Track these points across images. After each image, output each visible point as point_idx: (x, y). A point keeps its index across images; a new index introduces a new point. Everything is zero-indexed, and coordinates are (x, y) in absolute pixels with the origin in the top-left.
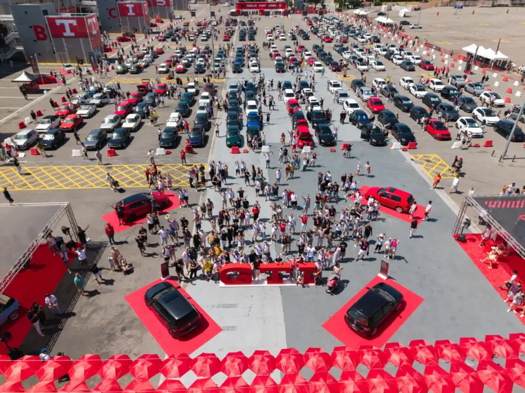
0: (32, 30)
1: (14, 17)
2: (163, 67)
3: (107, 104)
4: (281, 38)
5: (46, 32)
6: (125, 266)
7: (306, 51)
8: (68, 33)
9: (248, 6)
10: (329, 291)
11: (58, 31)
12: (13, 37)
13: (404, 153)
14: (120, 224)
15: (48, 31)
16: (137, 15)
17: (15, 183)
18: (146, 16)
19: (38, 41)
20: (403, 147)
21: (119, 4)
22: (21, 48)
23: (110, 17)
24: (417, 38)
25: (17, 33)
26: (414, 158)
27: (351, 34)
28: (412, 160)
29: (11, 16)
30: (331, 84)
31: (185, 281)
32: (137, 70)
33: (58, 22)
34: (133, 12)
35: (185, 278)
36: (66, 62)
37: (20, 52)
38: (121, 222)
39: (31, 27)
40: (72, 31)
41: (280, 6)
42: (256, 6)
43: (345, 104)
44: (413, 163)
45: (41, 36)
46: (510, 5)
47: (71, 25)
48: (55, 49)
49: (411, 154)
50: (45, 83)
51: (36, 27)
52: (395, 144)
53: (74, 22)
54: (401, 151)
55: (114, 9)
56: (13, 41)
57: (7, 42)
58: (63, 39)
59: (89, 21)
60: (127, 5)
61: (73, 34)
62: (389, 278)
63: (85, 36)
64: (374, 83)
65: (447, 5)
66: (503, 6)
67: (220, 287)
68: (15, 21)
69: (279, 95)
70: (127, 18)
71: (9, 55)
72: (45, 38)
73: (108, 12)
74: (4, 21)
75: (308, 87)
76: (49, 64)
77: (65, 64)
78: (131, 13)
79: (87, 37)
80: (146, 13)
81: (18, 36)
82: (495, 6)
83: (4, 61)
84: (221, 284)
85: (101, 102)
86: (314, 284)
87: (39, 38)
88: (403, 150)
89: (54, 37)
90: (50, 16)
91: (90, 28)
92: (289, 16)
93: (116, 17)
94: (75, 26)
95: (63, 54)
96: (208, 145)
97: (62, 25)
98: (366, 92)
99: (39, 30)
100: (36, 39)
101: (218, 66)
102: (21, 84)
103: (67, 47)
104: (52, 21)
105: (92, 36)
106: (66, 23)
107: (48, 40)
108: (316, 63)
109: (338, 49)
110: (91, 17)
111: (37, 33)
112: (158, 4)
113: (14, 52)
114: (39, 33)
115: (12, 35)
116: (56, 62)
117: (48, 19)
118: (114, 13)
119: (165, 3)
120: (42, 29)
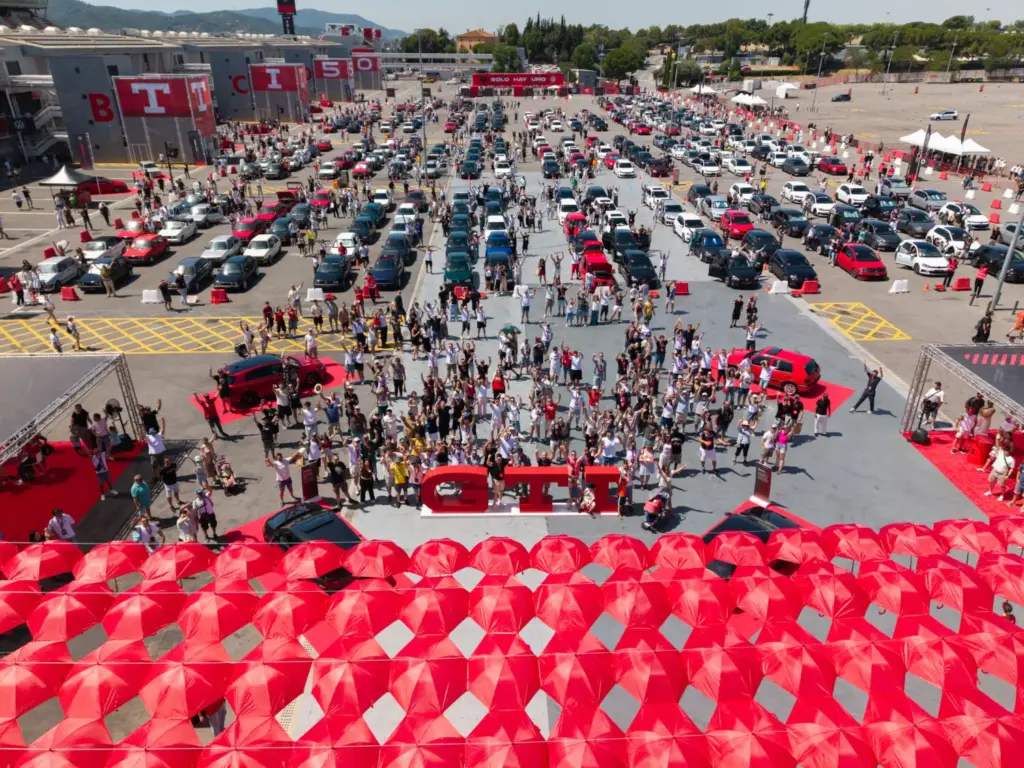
0: (88, 102)
1: (55, 79)
2: (329, 167)
4: (553, 127)
5: (111, 106)
6: (228, 478)
7: (602, 144)
8: (154, 107)
9: (493, 80)
10: (647, 525)
11: (135, 104)
12: (50, 115)
13: (795, 301)
14: (226, 411)
15: (117, 104)
16: (284, 88)
17: (23, 345)
18: (302, 90)
19: (97, 124)
20: (791, 290)
21: (253, 68)
22: (64, 136)
23: (236, 93)
24: (811, 126)
25: (58, 108)
26: (814, 308)
27: (687, 122)
28: (812, 311)
29: (50, 77)
30: (649, 192)
31: (350, 507)
32: (280, 173)
33: (136, 88)
34: (279, 82)
35: (351, 501)
36: (145, 159)
37: (61, 144)
38: (228, 408)
39: (84, 97)
40: (160, 104)
41: (553, 79)
42: (507, 80)
43: (677, 223)
44: (813, 316)
45: (103, 113)
46: (985, 79)
47: (159, 93)
48: (126, 136)
49: (809, 302)
50: (104, 193)
51: (93, 98)
52: (776, 287)
53: (166, 88)
54: (789, 297)
55: (243, 77)
56: (49, 123)
57: (38, 125)
58: (143, 119)
59: (194, 86)
60: (268, 71)
61: (162, 110)
62: (773, 504)
63: (185, 112)
64: (732, 191)
65: (866, 81)
66: (972, 81)
67: (423, 517)
68: (56, 86)
69: (550, 210)
70: (267, 93)
71: (41, 149)
72: (109, 117)
73: (231, 81)
74: (35, 86)
75: (605, 195)
76: (114, 164)
77: (144, 163)
78: (274, 84)
79: (189, 115)
80: (303, 86)
81: (60, 114)
82: (956, 82)
83: (30, 160)
84: (426, 510)
85: (206, 220)
86: (617, 514)
87: (98, 118)
88: (794, 296)
89: (127, 113)
90: (121, 77)
91: (195, 98)
92: (570, 97)
93: (244, 92)
94: (167, 95)
95: (143, 148)
96: (408, 287)
97: (144, 93)
98: (718, 205)
99: (100, 102)
100: (92, 118)
101: (434, 166)
103: (151, 134)
104: (124, 87)
105: (198, 113)
106: (151, 89)
107: (115, 121)
108: (621, 161)
109: (661, 142)
110: (198, 80)
111: (95, 108)
112: (326, 75)
113: (49, 143)
114: (99, 106)
115: (49, 111)
116: (127, 161)
117: (118, 82)
118: (242, 84)
119: (338, 72)
120: (106, 100)
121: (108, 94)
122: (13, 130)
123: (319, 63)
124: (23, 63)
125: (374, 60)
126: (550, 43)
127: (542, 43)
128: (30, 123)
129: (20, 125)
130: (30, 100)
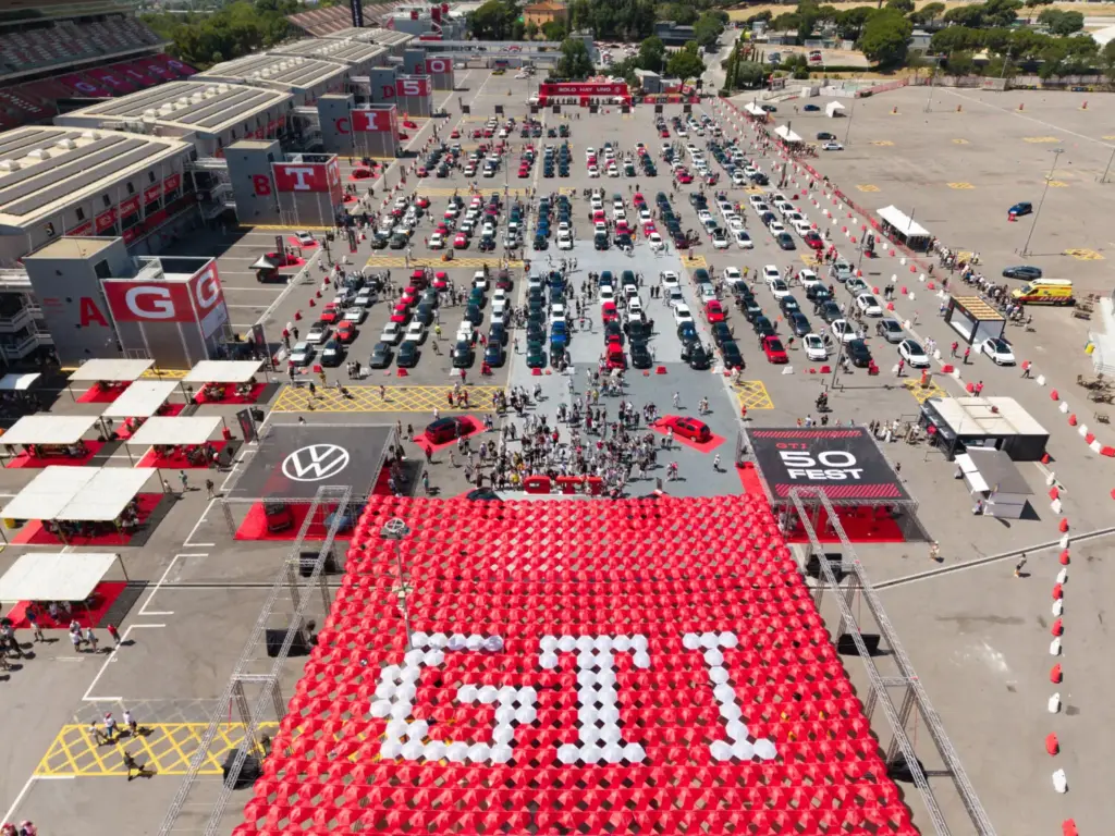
0: (251, 184)
1: (228, 164)
2: (436, 239)
3: (375, 302)
4: (610, 173)
5: (270, 184)
7: (644, 208)
8: (301, 185)
9: (561, 90)
11: (287, 183)
12: (223, 189)
13: (724, 379)
15: (274, 183)
16: (381, 129)
20: (726, 371)
21: (354, 113)
22: (232, 205)
25: (230, 184)
26: (733, 385)
28: (731, 387)
29: (224, 161)
30: (664, 277)
32: (399, 243)
33: (288, 171)
34: (375, 124)
37: (231, 210)
39: (250, 178)
40: (306, 182)
41: (617, 90)
42: (574, 90)
43: (674, 311)
44: (730, 391)
45: (263, 189)
46: (1039, 86)
47: (306, 175)
48: (279, 205)
50: (286, 266)
51: (256, 178)
52: (718, 367)
53: (311, 172)
54: (722, 376)
55: (345, 120)
56: (222, 196)
57: (213, 196)
59: (330, 167)
60: (366, 113)
61: (308, 187)
62: (663, 493)
63: (325, 190)
64: (723, 276)
65: (925, 84)
66: (1026, 88)
68: (229, 169)
70: (365, 133)
71: (214, 214)
72: (268, 192)
73: (335, 123)
75: (633, 282)
76: (270, 227)
78: (372, 126)
79: (327, 191)
81: (230, 189)
82: (1011, 89)
83: (206, 222)
85: (370, 302)
87: (259, 192)
88: (726, 375)
89: (281, 190)
90: (278, 163)
91: (331, 177)
93: (347, 132)
94: (312, 177)
95: (291, 213)
96: (506, 364)
97: (294, 176)
98: (708, 292)
99: (261, 181)
100: (255, 193)
103: (297, 204)
104: (280, 170)
105: (333, 188)
106: (300, 173)
107: (272, 194)
108: (654, 234)
110: (332, 162)
111: (257, 186)
112: (407, 93)
113: (222, 210)
114: (260, 185)
115: (223, 186)
116: (279, 224)
117: (276, 168)
118: (345, 126)
119: (418, 90)
120: (266, 180)
121: (268, 176)
123: (400, 83)
125: (447, 62)
126: (619, 21)
128: (207, 196)
129: (200, 197)
130: (206, 178)
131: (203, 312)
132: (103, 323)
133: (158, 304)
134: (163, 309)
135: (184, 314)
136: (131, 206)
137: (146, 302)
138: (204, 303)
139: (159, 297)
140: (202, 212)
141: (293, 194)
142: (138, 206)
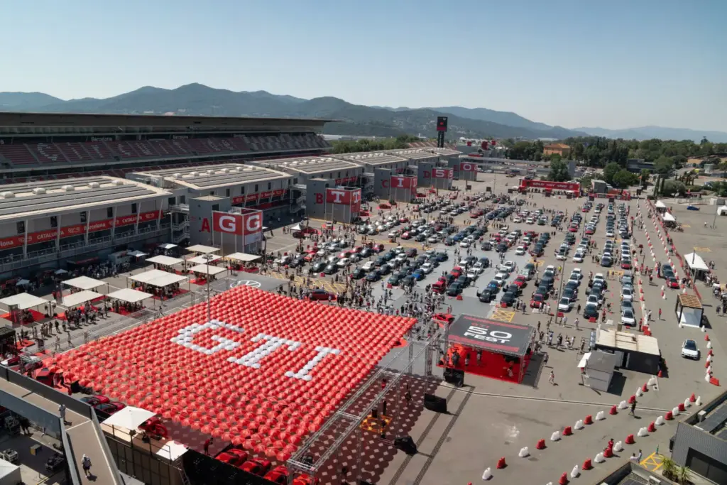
0: (315, 196)
1: (307, 187)
5: (323, 199)
8: (337, 200)
9: (534, 184)
11: (331, 198)
13: (494, 308)
15: (326, 198)
16: (404, 187)
19: (316, 204)
21: (392, 177)
22: (304, 207)
25: (305, 197)
29: (305, 186)
32: (374, 232)
33: (333, 193)
34: (402, 184)
36: (328, 220)
37: (303, 210)
39: (315, 194)
40: (340, 199)
41: (571, 187)
42: (543, 185)
45: (319, 200)
47: (340, 196)
48: (325, 210)
50: (309, 233)
51: (318, 195)
53: (343, 194)
55: (387, 181)
56: (301, 202)
57: (297, 202)
59: (354, 194)
60: (399, 179)
61: (340, 202)
63: (347, 204)
68: (307, 190)
71: (296, 210)
72: (321, 202)
73: (381, 182)
74: (301, 189)
76: (318, 220)
77: (328, 222)
78: (400, 185)
79: (349, 204)
81: (305, 199)
85: (334, 249)
87: (318, 202)
89: (328, 202)
90: (329, 188)
91: (354, 198)
93: (386, 187)
94: (343, 197)
95: (329, 216)
96: (377, 281)
97: (335, 195)
99: (320, 197)
100: (315, 202)
102: (294, 231)
103: (334, 210)
104: (329, 192)
105: (353, 204)
106: (338, 194)
107: (323, 204)
110: (357, 191)
111: (318, 198)
112: (437, 176)
113: (299, 209)
114: (319, 199)
115: (303, 198)
117: (328, 191)
118: (386, 184)
119: (443, 175)
120: (322, 196)
121: (323, 194)
122: (289, 203)
123: (434, 170)
124: (300, 179)
125: (473, 165)
127: (598, 156)
128: (295, 200)
129: (291, 202)
130: (298, 193)
131: (247, 233)
132: (209, 231)
133: (230, 224)
134: (231, 227)
135: (238, 232)
136: (255, 197)
137: (226, 223)
138: (249, 229)
139: (231, 222)
140: (290, 209)
141: (333, 205)
142: (257, 197)
